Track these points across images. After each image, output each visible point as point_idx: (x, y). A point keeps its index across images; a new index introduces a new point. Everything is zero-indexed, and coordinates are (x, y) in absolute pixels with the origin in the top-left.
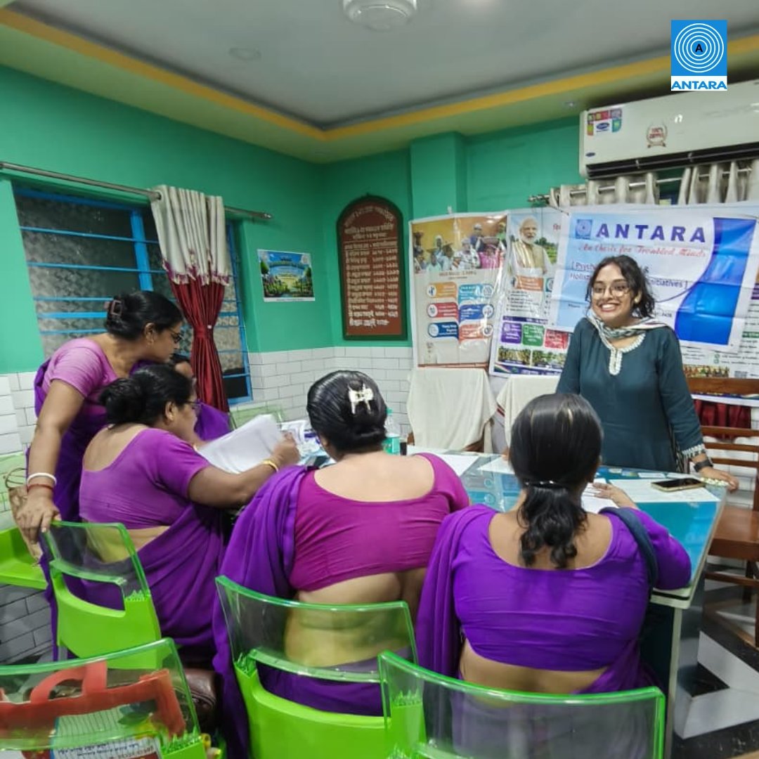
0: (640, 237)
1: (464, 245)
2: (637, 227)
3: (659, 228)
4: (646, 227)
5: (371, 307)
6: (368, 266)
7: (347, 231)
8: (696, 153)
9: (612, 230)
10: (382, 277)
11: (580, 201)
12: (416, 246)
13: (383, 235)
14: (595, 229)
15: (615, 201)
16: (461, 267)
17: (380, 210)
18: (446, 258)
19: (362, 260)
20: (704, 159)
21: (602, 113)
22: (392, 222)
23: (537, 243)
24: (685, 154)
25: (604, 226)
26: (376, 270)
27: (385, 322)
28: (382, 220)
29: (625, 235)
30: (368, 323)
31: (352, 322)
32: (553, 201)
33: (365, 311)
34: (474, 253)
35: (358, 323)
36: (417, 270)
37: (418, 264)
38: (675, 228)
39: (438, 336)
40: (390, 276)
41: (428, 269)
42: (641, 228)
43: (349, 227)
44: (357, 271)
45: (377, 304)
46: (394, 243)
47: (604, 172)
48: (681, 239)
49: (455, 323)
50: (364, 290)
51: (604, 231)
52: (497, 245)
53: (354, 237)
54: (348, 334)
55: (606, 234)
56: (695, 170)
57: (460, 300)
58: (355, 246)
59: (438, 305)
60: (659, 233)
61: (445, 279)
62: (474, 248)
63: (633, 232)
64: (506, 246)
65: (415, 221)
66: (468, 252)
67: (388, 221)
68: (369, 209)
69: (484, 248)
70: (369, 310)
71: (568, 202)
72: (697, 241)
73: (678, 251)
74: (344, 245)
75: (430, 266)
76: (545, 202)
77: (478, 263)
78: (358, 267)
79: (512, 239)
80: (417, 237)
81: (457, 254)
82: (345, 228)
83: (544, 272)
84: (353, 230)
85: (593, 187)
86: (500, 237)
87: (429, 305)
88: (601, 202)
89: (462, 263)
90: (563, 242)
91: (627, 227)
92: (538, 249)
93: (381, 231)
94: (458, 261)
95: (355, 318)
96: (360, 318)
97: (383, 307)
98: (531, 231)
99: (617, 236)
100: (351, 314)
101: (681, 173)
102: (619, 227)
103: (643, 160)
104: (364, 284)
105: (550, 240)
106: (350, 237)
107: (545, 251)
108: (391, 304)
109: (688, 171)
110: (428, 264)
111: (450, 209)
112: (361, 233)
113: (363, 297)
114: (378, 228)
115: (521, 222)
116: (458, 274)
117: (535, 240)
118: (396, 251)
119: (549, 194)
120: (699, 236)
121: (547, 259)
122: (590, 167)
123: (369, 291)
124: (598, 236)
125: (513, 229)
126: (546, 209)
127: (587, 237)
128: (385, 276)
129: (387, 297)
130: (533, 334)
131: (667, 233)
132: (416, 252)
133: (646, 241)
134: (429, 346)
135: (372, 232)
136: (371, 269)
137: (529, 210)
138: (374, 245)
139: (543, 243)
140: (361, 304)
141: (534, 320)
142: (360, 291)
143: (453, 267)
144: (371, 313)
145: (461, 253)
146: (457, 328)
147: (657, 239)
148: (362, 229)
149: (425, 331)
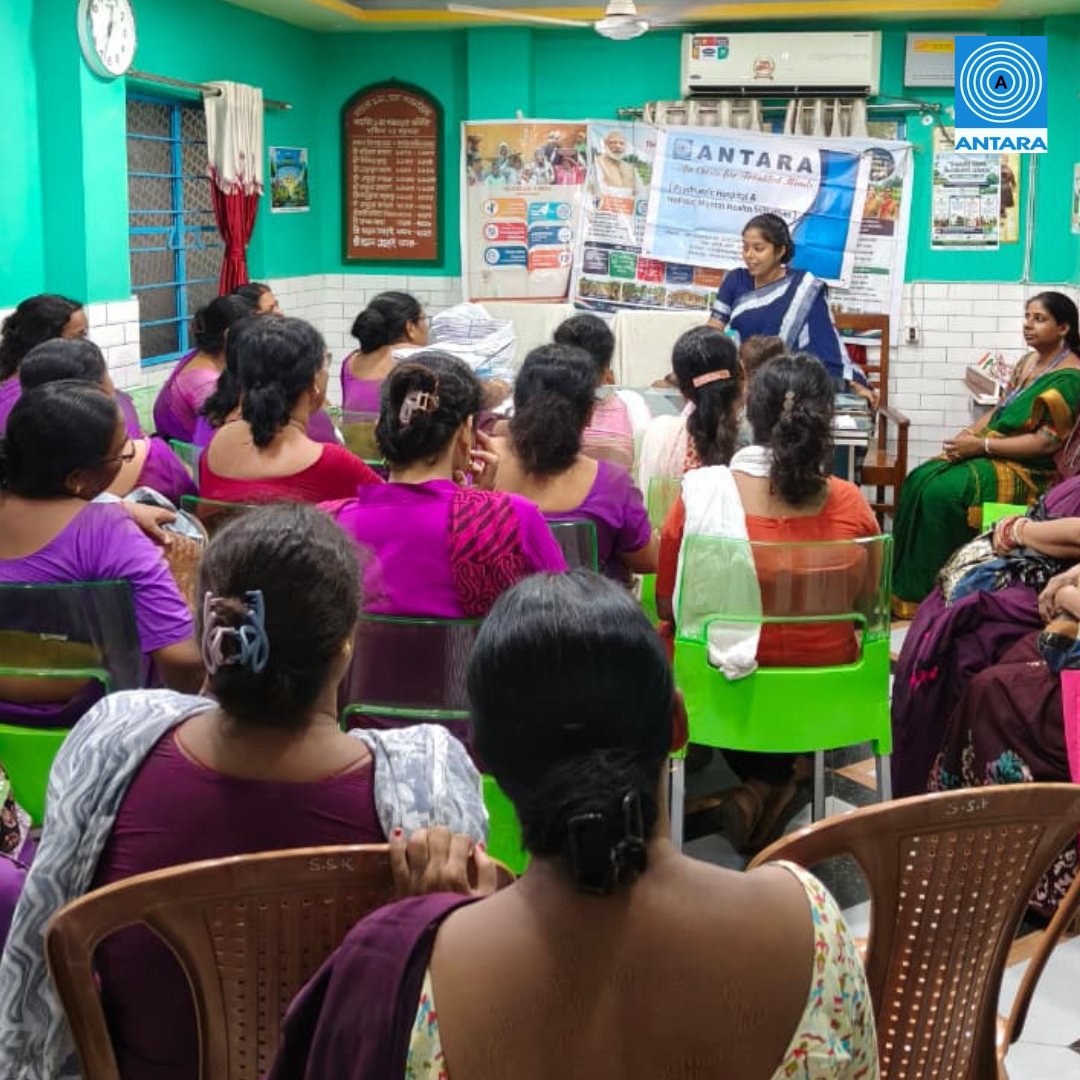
0: (746, 162)
1: (536, 155)
2: (742, 151)
3: (765, 155)
4: (752, 153)
5: (390, 222)
6: (389, 170)
7: (357, 122)
8: (801, 88)
9: (715, 153)
10: (410, 184)
11: (677, 118)
12: (470, 152)
13: (416, 131)
14: (696, 150)
15: (717, 124)
16: (533, 182)
17: (413, 102)
18: (512, 171)
19: (379, 161)
20: (809, 93)
21: (707, 38)
22: (429, 118)
23: (625, 160)
24: (791, 88)
25: (706, 148)
26: (400, 175)
27: (412, 243)
28: (411, 113)
29: (730, 159)
30: (383, 243)
31: (356, 241)
32: (647, 115)
33: (380, 226)
34: (548, 165)
35: (366, 243)
36: (471, 182)
37: (473, 174)
38: (782, 157)
39: (499, 263)
40: (422, 185)
41: (486, 181)
42: (747, 153)
43: (362, 116)
44: (370, 174)
45: (400, 218)
46: (431, 144)
47: (706, 94)
48: (788, 168)
49: (523, 249)
50: (379, 200)
51: (706, 152)
52: (575, 157)
53: (369, 130)
54: (349, 257)
55: (709, 156)
56: (800, 102)
57: (530, 222)
58: (370, 142)
59: (500, 226)
60: (764, 159)
61: (512, 194)
62: (549, 160)
63: (739, 158)
64: (585, 158)
65: (471, 122)
66: (541, 165)
67: (422, 115)
68: (395, 97)
69: (559, 160)
70: (386, 226)
71: (664, 120)
72: (804, 172)
73: (784, 180)
74: (351, 139)
75: (490, 177)
76: (639, 115)
77: (553, 177)
78: (373, 170)
79: (595, 152)
80: (473, 141)
81: (530, 165)
82: (355, 117)
83: (634, 193)
84: (368, 121)
85: (693, 107)
86: (579, 148)
87: (486, 226)
88: (701, 123)
89: (534, 177)
90: (659, 161)
91: (732, 151)
92: (627, 167)
93: (411, 126)
94: (529, 174)
95: (362, 235)
96: (372, 236)
97: (409, 223)
98: (618, 145)
99: (720, 160)
100: (356, 230)
101: (786, 103)
102: (722, 151)
103: (748, 88)
104: (382, 192)
105: (642, 156)
106: (362, 131)
107: (636, 169)
108: (422, 220)
109: (792, 103)
110: (486, 176)
111: (520, 113)
112: (379, 127)
113: (377, 208)
114: (408, 122)
115: (606, 134)
116: (529, 189)
117: (622, 156)
118: (433, 153)
119: (643, 107)
120: (806, 166)
121: (639, 180)
122: (693, 88)
123: (388, 201)
124: (699, 157)
125: (596, 140)
126: (637, 123)
127: (688, 157)
128: (416, 183)
129: (417, 211)
130: (623, 264)
131: (774, 159)
132: (470, 160)
133: (752, 167)
134: (486, 275)
135: (398, 127)
136: (394, 174)
137: (616, 123)
138: (400, 143)
139: (632, 160)
140: (373, 218)
141: (624, 248)
142: (373, 200)
143: (523, 182)
144: (391, 230)
145: (533, 164)
146: (526, 254)
147: (763, 167)
148: (382, 122)
149: (481, 256)
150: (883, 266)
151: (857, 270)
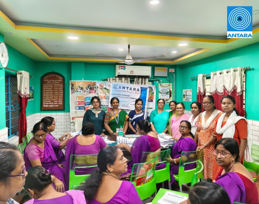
0: (127, 89)
1: (86, 88)
2: (127, 87)
3: (131, 88)
4: (129, 88)
5: (52, 101)
6: (52, 90)
7: (45, 80)
8: (138, 76)
9: (122, 87)
10: (57, 93)
11: (114, 81)
12: (72, 87)
13: (58, 82)
14: (118, 87)
15: (122, 82)
16: (86, 93)
17: (58, 76)
18: (81, 90)
19: (50, 89)
20: (139, 77)
21: (121, 66)
22: (61, 80)
23: (104, 88)
24: (136, 76)
25: (120, 86)
26: (55, 92)
27: (57, 106)
28: (58, 79)
29: (124, 88)
30: (50, 106)
31: (44, 106)
32: (109, 80)
33: (50, 102)
34: (88, 89)
35: (46, 106)
36: (72, 93)
38: (134, 88)
39: (78, 109)
40: (60, 93)
41: (76, 93)
42: (128, 88)
43: (46, 79)
44: (48, 91)
45: (55, 101)
46: (62, 85)
47: (120, 77)
48: (135, 90)
49: (84, 106)
50: (50, 97)
51: (120, 87)
52: (93, 88)
53: (47, 82)
54: (42, 109)
55: (120, 88)
56: (137, 79)
57: (85, 101)
58: (47, 85)
59: (78, 102)
60: (131, 89)
61: (81, 95)
62: (89, 88)
63: (126, 88)
64: (96, 88)
65: (72, 81)
66: (87, 89)
67: (60, 79)
68: (54, 75)
69: (91, 89)
70: (51, 102)
71: (112, 81)
72: (138, 91)
73: (135, 92)
74: (43, 84)
75: (76, 92)
76: (107, 80)
77: (89, 92)
78: (48, 90)
79: (97, 87)
80: (72, 85)
81: (85, 90)
82: (44, 79)
83: (106, 95)
84: (47, 80)
85: (117, 79)
86: (94, 86)
87: (76, 102)
88: (119, 82)
89: (86, 92)
90: (111, 89)
91: (125, 87)
92: (104, 90)
93: (57, 81)
94: (85, 91)
95: (45, 104)
96: (48, 104)
97: (57, 102)
98: (102, 86)
99: (123, 89)
100: (44, 103)
101: (134, 78)
102: (123, 87)
103: (128, 76)
104: (50, 95)
105: (107, 88)
106: (46, 82)
107: (106, 91)
108: (59, 101)
109: (136, 78)
110: (75, 92)
111: (83, 79)
112: (50, 81)
113: (49, 99)
114: (57, 80)
115: (100, 83)
116: (85, 94)
117: (103, 88)
118: (62, 87)
119: (108, 78)
120: (138, 90)
121: (107, 93)
122: (118, 75)
123: (52, 97)
124: (119, 88)
126: (106, 81)
127: (117, 88)
128: (58, 93)
129: (58, 99)
130: (104, 109)
131: (133, 89)
132: (72, 88)
133: (128, 90)
134: (76, 112)
135: (54, 82)
136: (53, 91)
137: (103, 81)
138: (55, 85)
139: (105, 88)
140: (48, 101)
141: (104, 105)
142: (48, 97)
143: (84, 93)
144: (53, 103)
145: (86, 89)
146: (84, 107)
147: (131, 90)
148: (51, 80)
149: (74, 108)
150: (151, 108)
151: (147, 108)
